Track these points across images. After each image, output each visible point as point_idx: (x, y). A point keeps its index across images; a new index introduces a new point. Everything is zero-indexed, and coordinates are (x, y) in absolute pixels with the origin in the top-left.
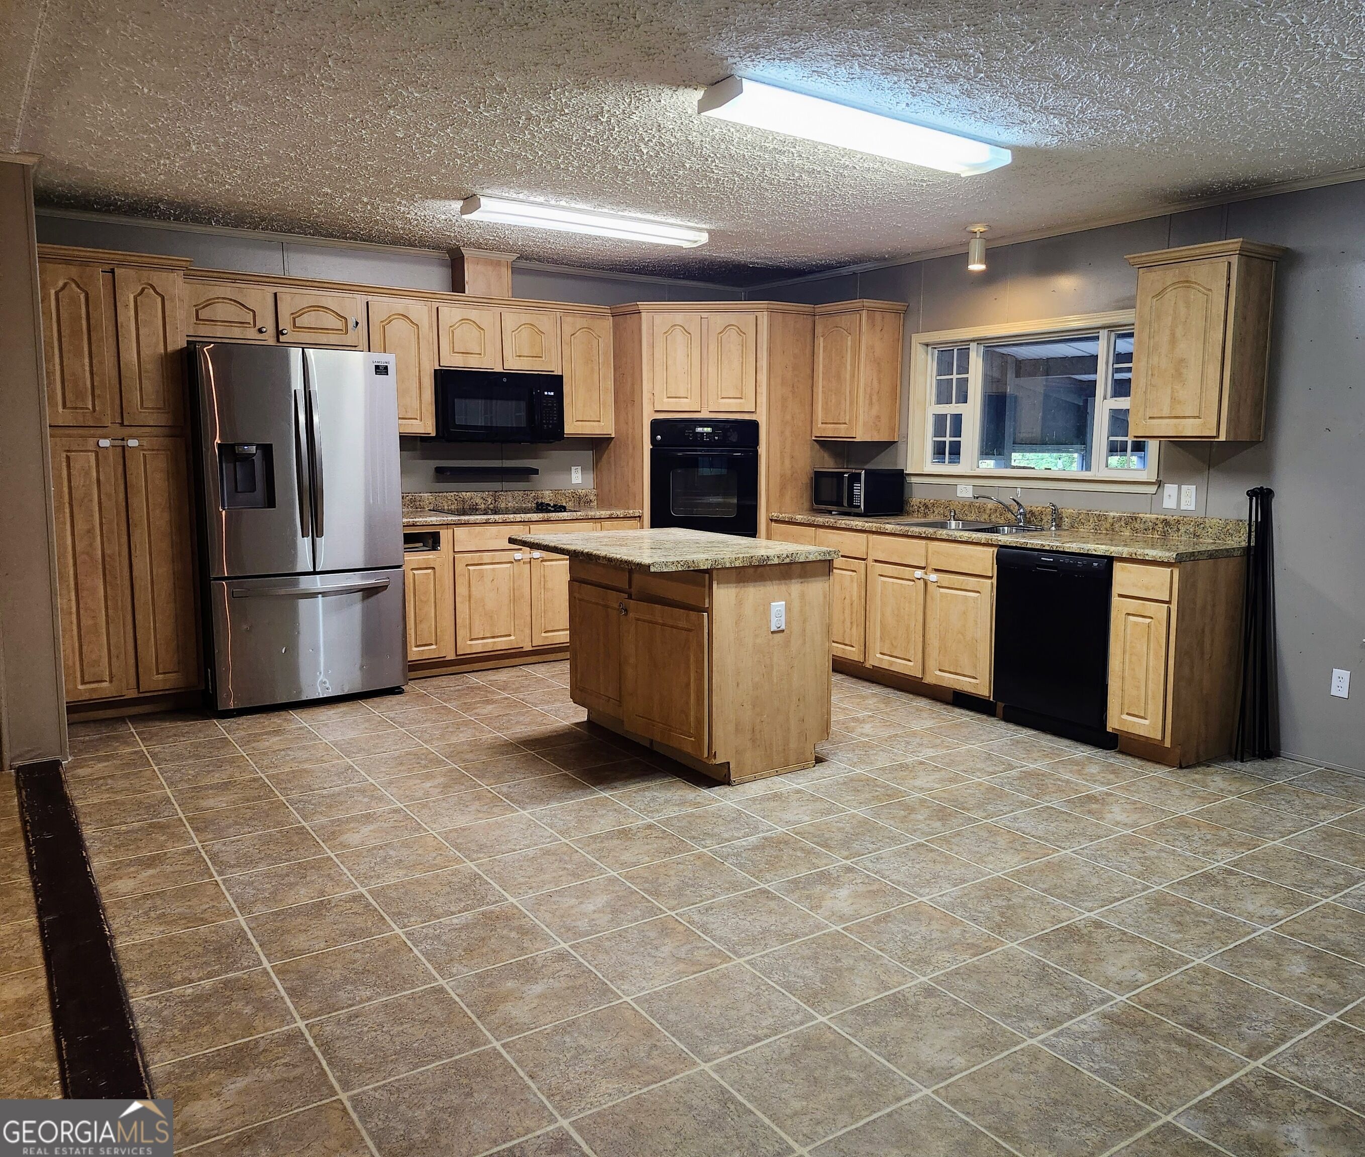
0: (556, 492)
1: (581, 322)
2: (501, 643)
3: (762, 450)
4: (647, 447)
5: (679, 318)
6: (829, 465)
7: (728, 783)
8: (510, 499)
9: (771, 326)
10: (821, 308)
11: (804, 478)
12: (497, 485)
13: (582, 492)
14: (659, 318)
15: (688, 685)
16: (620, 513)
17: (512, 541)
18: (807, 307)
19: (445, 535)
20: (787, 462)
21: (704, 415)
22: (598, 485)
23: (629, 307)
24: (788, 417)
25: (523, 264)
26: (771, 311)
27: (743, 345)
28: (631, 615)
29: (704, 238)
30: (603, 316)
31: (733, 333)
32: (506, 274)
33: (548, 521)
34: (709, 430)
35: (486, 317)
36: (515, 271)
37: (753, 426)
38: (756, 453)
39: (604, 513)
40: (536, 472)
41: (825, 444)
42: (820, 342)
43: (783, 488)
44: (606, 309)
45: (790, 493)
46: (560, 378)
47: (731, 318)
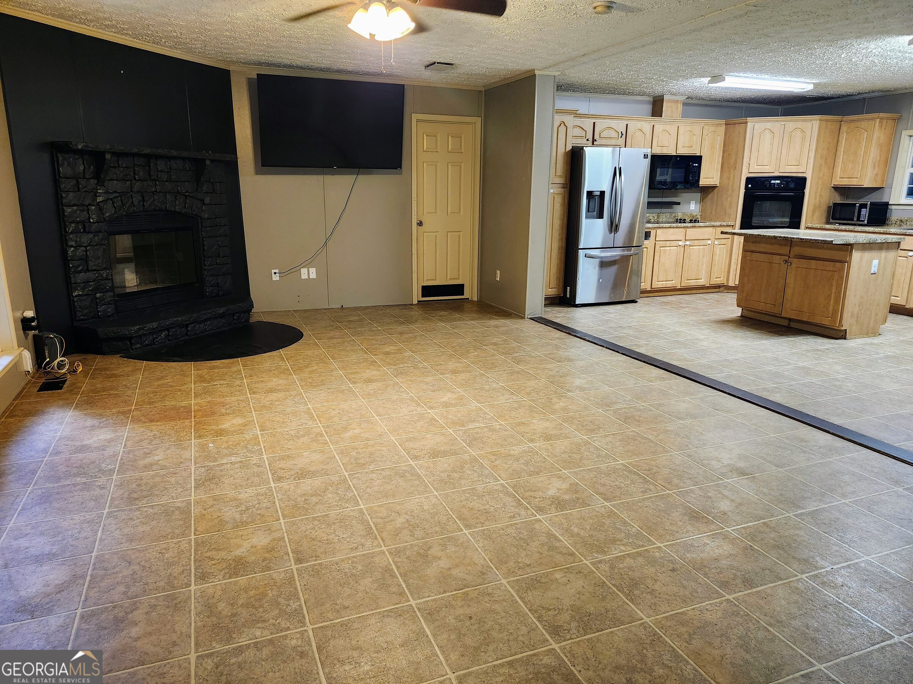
0: (684, 214)
1: (712, 129)
3: (807, 191)
4: (742, 191)
5: (769, 125)
6: (838, 200)
7: (845, 339)
8: (664, 217)
9: (820, 128)
10: (846, 118)
11: (824, 208)
12: (658, 210)
13: (694, 214)
14: (757, 126)
16: (725, 224)
17: (722, 233)
18: (839, 118)
19: (653, 233)
20: (818, 199)
21: (777, 174)
22: (703, 211)
23: (743, 120)
24: (821, 175)
25: (690, 101)
26: (821, 120)
27: (803, 139)
28: (793, 265)
29: (810, 87)
30: (720, 125)
31: (799, 132)
32: (680, 106)
33: (694, 227)
34: (779, 182)
35: (672, 128)
36: (685, 104)
37: (804, 179)
38: (803, 194)
39: (718, 224)
40: (679, 204)
41: (837, 189)
42: (844, 137)
43: (814, 212)
44: (723, 122)
45: (817, 214)
46: (700, 158)
47: (799, 124)
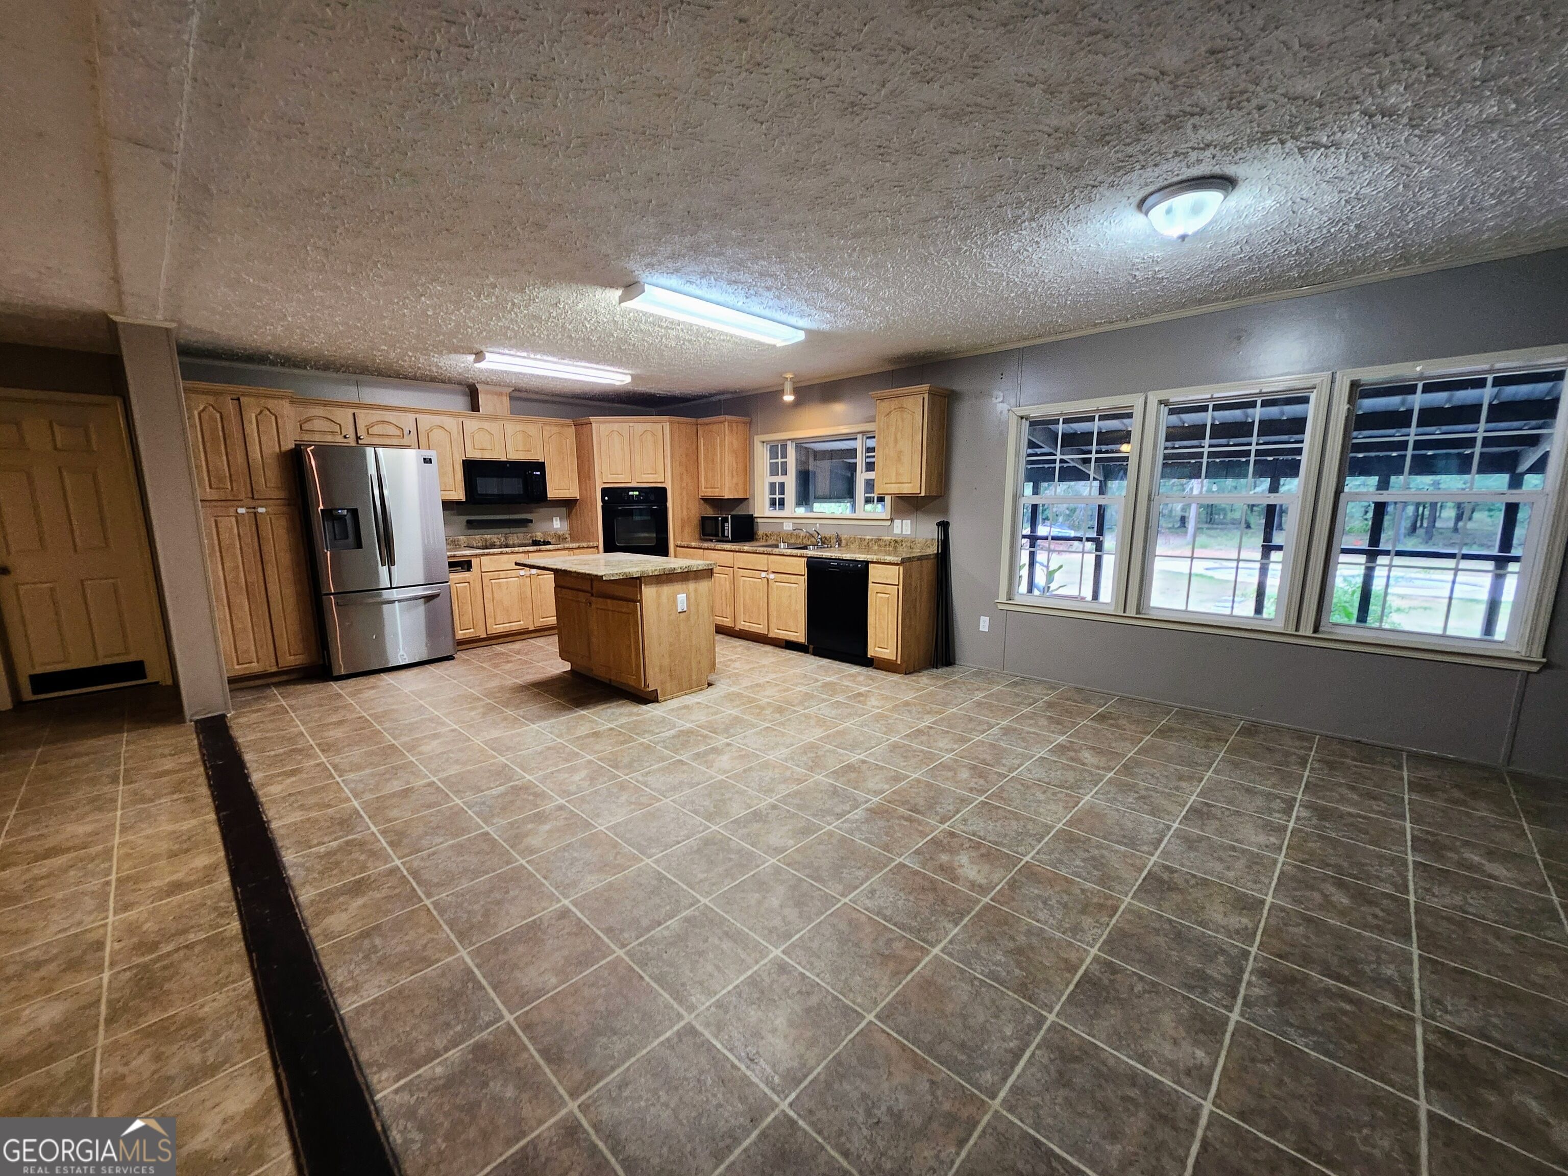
0: (544, 533)
1: (555, 429)
2: (515, 626)
3: (669, 505)
4: (599, 504)
5: (616, 426)
6: (710, 512)
7: (657, 701)
8: (516, 538)
9: (671, 430)
10: (700, 420)
11: (696, 521)
12: (507, 530)
13: (561, 533)
14: (603, 427)
15: (630, 646)
16: (585, 545)
17: (516, 564)
18: (693, 420)
19: (475, 562)
20: (685, 513)
21: (634, 484)
22: (571, 528)
23: (584, 420)
24: (684, 485)
25: (517, 394)
26: (671, 422)
27: (655, 442)
28: (593, 606)
29: (628, 379)
30: (569, 426)
31: (649, 435)
32: (506, 400)
33: (540, 551)
34: (637, 493)
35: (494, 427)
36: (512, 398)
37: (664, 490)
38: (666, 507)
39: (575, 545)
40: (531, 521)
41: (707, 500)
42: (701, 441)
43: (683, 527)
44: (570, 421)
45: (687, 530)
46: (543, 464)
47: (648, 426)
